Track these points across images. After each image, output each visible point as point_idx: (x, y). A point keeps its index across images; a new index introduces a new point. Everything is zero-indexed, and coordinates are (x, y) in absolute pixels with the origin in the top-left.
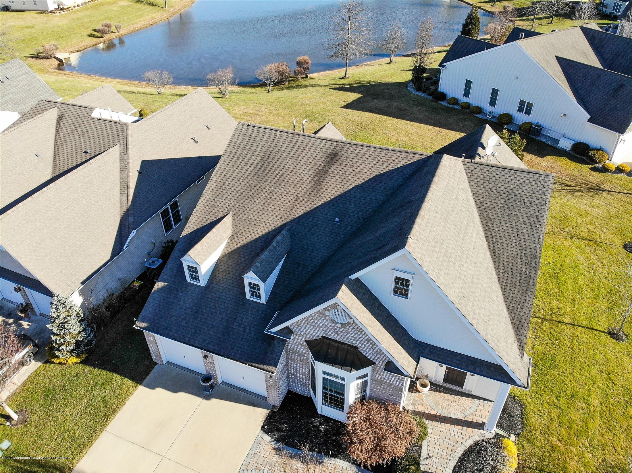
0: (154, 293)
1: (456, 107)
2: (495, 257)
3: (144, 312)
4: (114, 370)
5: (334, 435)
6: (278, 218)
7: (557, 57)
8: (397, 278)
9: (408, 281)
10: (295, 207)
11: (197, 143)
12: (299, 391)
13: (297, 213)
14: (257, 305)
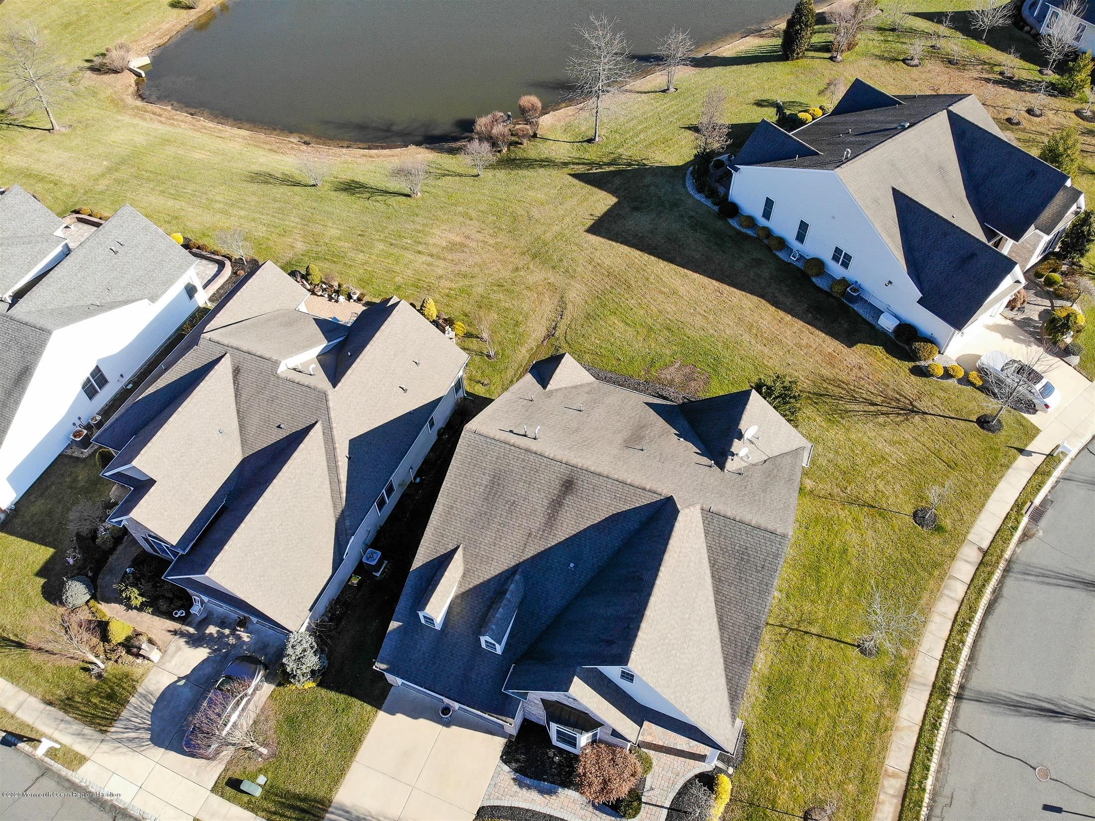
0: (389, 633)
1: (750, 232)
2: (721, 624)
3: (382, 653)
4: (351, 694)
5: (567, 766)
6: (510, 556)
7: (894, 189)
8: (623, 672)
9: (632, 675)
10: (528, 544)
11: (406, 391)
12: (534, 720)
13: (530, 552)
14: (492, 655)
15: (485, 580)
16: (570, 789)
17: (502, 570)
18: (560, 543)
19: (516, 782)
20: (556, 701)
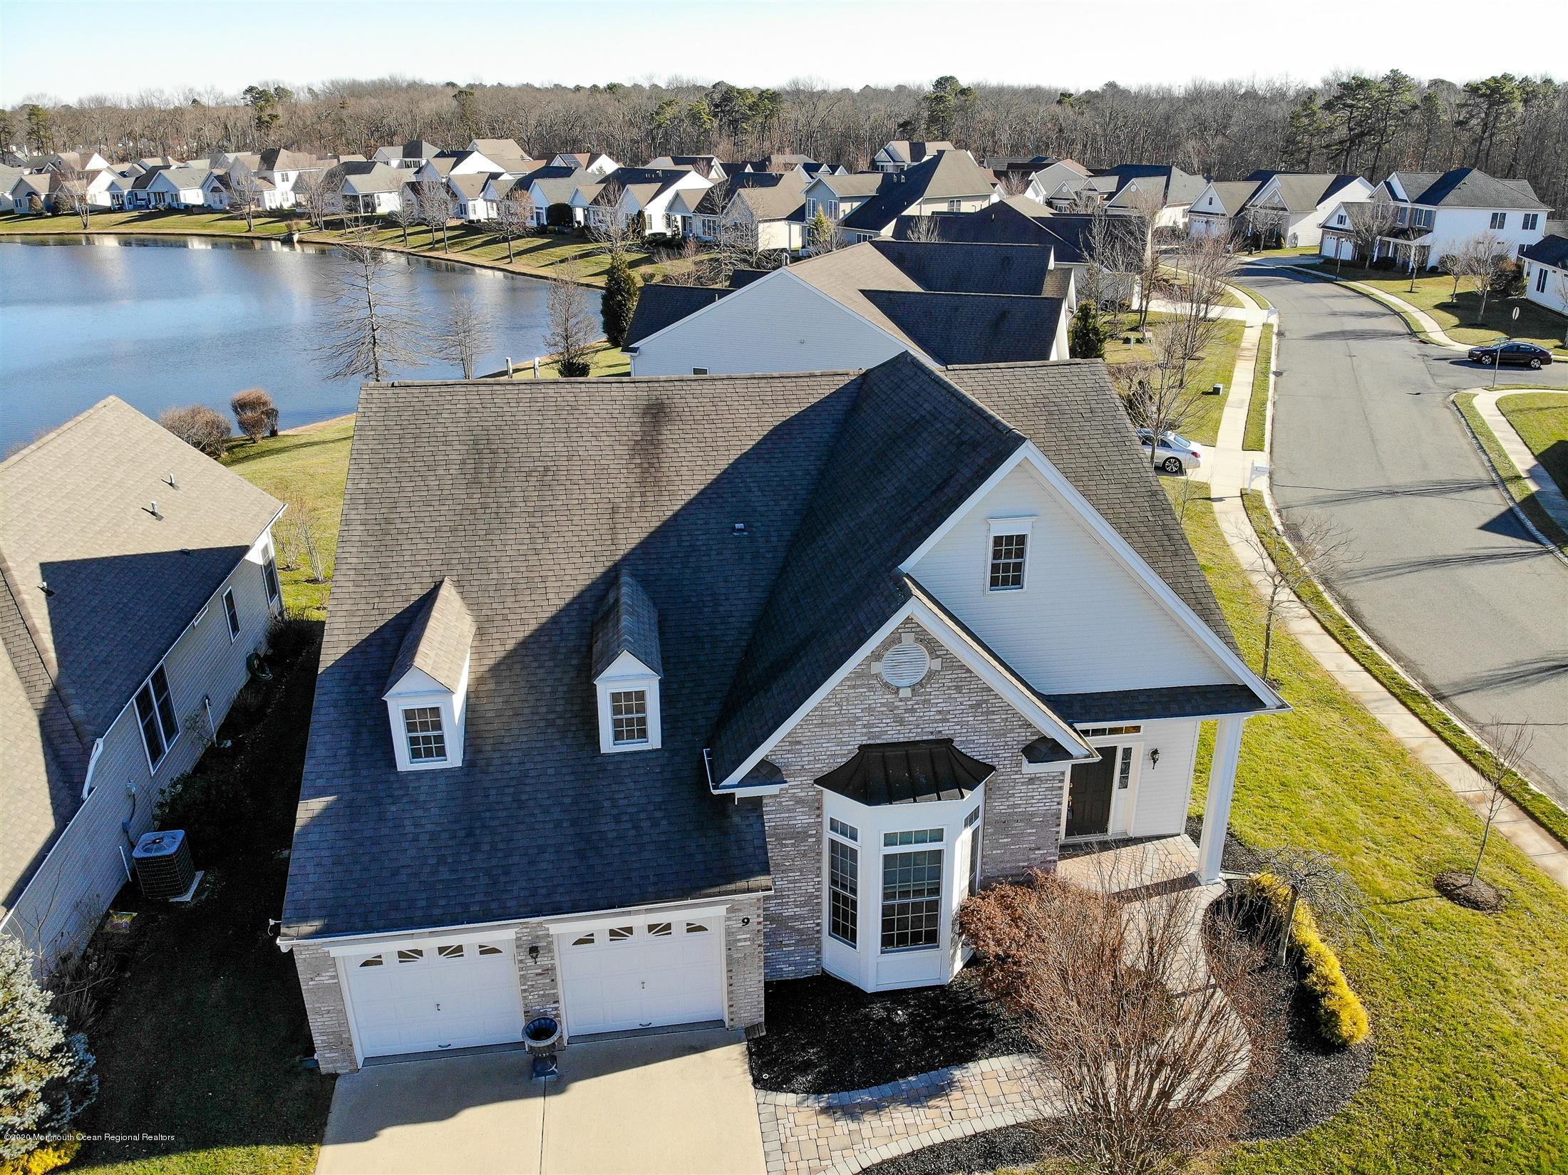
0: (301, 834)
3: (292, 893)
6: (586, 559)
7: (861, 291)
8: (998, 540)
9: (1021, 539)
10: (618, 526)
11: (160, 518)
12: (788, 971)
13: (631, 537)
14: (638, 757)
15: (544, 620)
16: (980, 1059)
17: (579, 589)
18: (690, 503)
19: (834, 1113)
20: (861, 747)
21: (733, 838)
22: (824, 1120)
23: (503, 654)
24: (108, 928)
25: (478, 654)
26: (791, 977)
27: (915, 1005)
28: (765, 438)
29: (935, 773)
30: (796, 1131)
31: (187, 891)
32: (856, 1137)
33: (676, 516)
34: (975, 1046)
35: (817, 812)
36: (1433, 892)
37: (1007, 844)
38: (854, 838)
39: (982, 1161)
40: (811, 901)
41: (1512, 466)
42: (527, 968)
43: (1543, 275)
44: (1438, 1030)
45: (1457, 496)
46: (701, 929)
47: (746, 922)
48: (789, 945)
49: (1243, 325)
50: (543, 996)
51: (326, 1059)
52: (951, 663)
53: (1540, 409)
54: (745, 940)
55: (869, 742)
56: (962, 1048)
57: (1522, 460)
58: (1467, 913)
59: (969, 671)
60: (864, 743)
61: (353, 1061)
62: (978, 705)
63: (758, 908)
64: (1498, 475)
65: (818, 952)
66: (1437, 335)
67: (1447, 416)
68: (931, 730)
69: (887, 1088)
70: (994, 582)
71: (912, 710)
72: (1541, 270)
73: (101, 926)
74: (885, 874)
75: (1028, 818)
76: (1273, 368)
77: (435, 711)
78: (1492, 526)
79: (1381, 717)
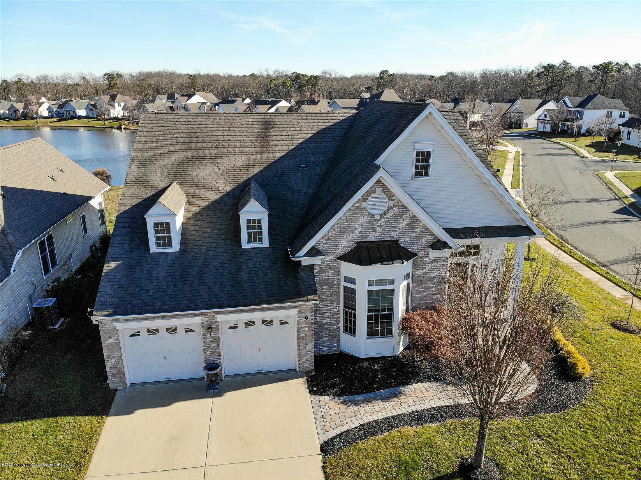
0: (106, 275)
3: (99, 299)
6: (236, 176)
8: (418, 154)
9: (428, 153)
10: (250, 165)
11: (55, 181)
12: (325, 350)
13: (256, 168)
14: (258, 250)
15: (217, 198)
16: (413, 384)
17: (233, 187)
18: (282, 157)
19: (347, 404)
20: (358, 243)
21: (300, 281)
22: (342, 406)
23: (199, 210)
24: (18, 336)
25: (187, 210)
26: (326, 353)
27: (382, 363)
28: (314, 135)
29: (390, 254)
30: (329, 410)
31: (56, 324)
32: (357, 413)
33: (275, 162)
34: (411, 378)
35: (338, 273)
36: (611, 327)
37: (423, 291)
38: (355, 284)
39: (416, 422)
40: (335, 316)
41: (624, 194)
42: (207, 338)
43: (629, 133)
44: (621, 374)
45: (602, 203)
46: (286, 323)
47: (306, 318)
48: (325, 337)
49: (508, 152)
50: (214, 352)
51: (112, 382)
52: (399, 204)
53: (632, 176)
54: (306, 327)
55: (361, 240)
56: (405, 379)
57: (628, 192)
58: (627, 334)
59: (406, 207)
60: (359, 241)
61: (125, 383)
62: (410, 224)
63: (312, 312)
64: (618, 196)
65: (339, 341)
66: (587, 155)
67: (595, 179)
68: (389, 235)
69: (371, 395)
70: (416, 174)
71: (380, 226)
72: (628, 131)
73: (16, 336)
74: (368, 299)
75: (432, 279)
76: (521, 164)
77: (168, 224)
78: (618, 212)
79: (580, 272)
